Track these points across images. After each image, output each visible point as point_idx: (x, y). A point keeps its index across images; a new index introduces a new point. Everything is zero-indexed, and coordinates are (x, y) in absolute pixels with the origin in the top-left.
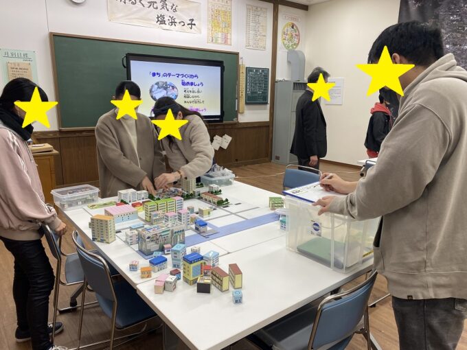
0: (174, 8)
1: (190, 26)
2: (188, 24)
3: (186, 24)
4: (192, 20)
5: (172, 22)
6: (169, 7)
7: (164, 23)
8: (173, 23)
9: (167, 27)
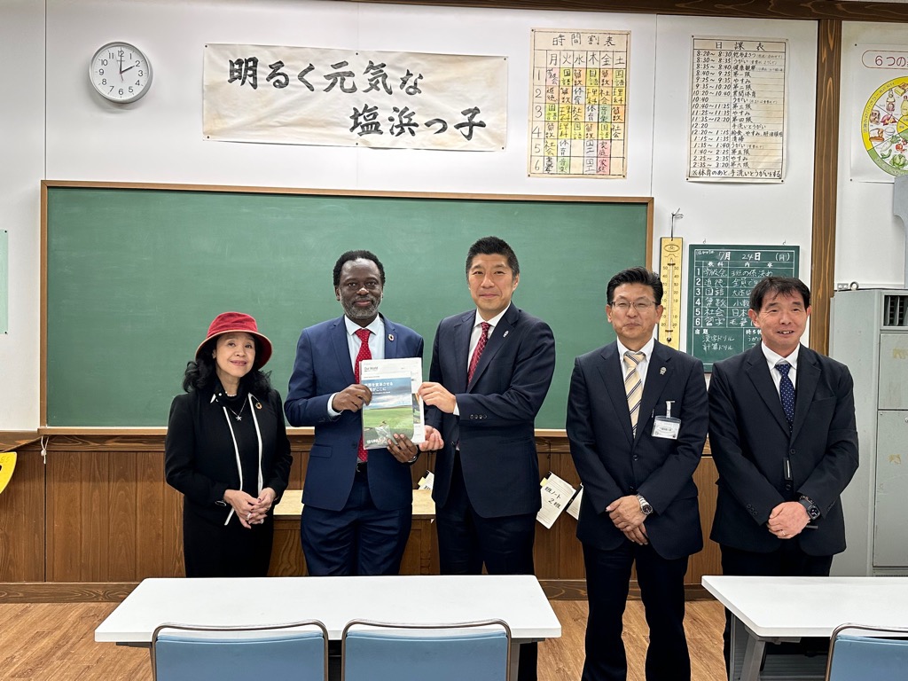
0: (410, 83)
1: (466, 130)
2: (459, 126)
3: (450, 127)
4: (476, 111)
5: (401, 125)
6: (393, 83)
7: (377, 130)
8: (405, 125)
9: (385, 139)
